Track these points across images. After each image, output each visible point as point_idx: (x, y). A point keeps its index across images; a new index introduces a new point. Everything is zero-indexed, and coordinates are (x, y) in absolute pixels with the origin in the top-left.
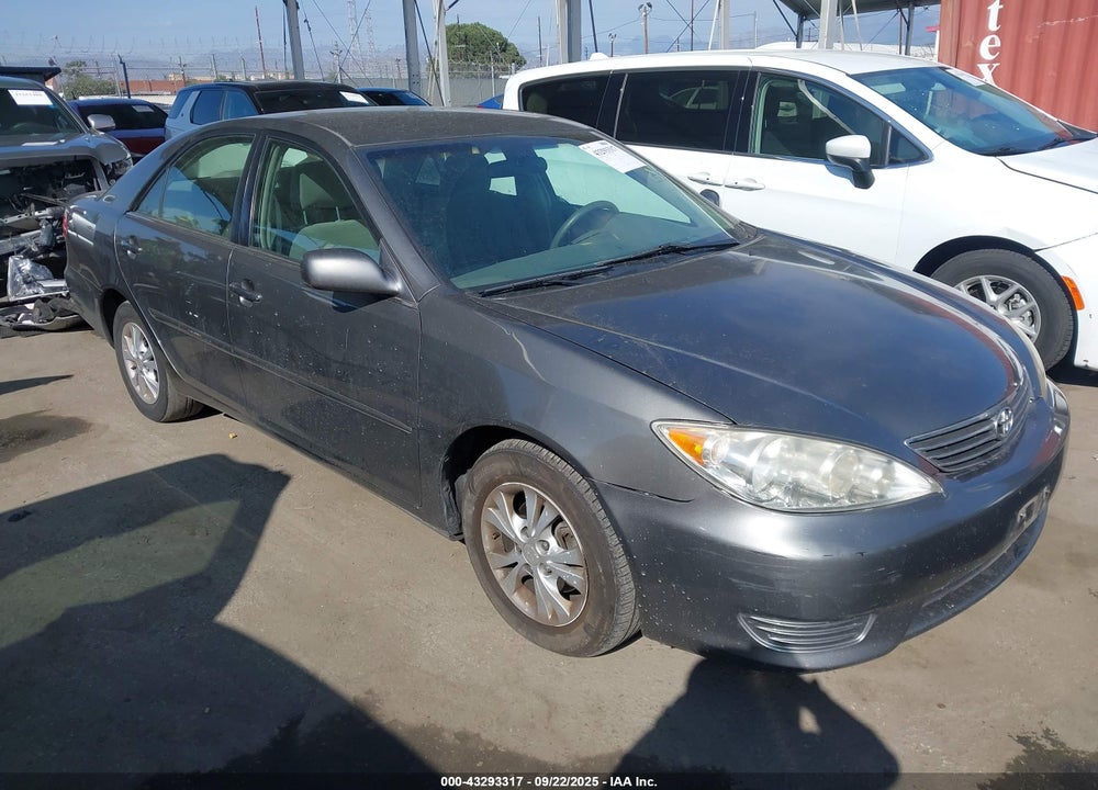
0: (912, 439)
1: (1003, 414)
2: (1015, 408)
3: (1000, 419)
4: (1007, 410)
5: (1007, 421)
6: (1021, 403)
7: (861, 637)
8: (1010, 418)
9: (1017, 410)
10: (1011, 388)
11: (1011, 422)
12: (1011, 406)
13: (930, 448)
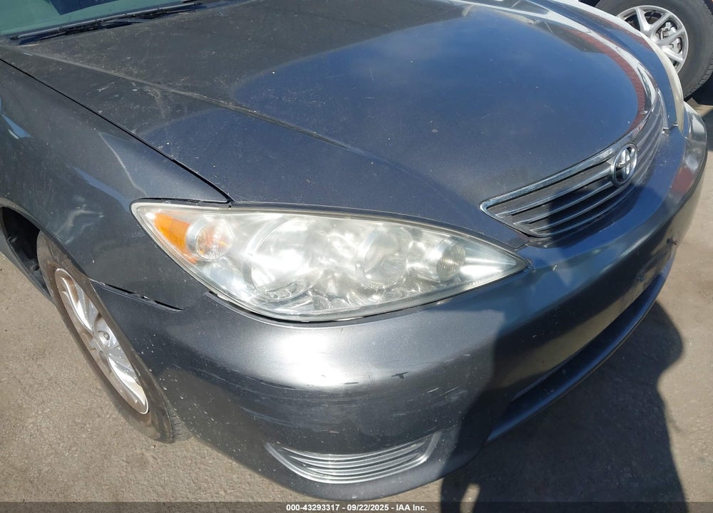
0: (492, 202)
1: (624, 154)
2: (639, 144)
3: (619, 161)
4: (629, 149)
5: (627, 163)
6: (651, 135)
7: (423, 459)
8: (632, 159)
9: (643, 147)
10: (639, 117)
11: (635, 163)
12: (634, 141)
13: (518, 210)
